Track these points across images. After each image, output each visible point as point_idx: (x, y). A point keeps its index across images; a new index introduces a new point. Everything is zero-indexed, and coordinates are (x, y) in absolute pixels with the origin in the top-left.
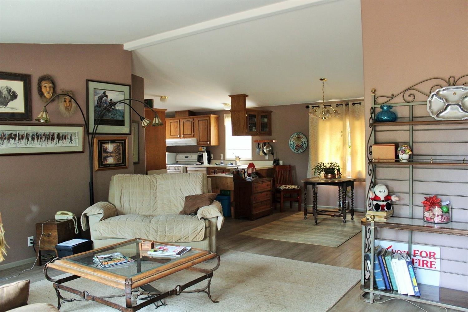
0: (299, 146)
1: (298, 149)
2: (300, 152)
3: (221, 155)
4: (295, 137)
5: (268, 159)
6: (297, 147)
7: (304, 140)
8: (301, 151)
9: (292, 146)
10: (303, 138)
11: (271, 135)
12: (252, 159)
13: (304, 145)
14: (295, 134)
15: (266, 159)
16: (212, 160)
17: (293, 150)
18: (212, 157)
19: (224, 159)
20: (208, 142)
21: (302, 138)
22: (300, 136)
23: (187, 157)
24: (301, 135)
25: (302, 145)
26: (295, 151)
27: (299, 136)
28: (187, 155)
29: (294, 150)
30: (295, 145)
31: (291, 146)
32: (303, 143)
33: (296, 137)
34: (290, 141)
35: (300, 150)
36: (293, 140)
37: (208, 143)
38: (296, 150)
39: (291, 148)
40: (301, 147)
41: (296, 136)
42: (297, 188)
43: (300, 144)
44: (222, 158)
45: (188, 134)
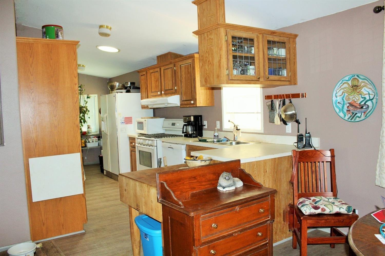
0: (355, 104)
1: (353, 113)
2: (358, 119)
3: (217, 122)
4: (346, 85)
5: (290, 132)
6: (351, 108)
7: (368, 90)
8: (359, 117)
9: (340, 106)
10: (365, 86)
11: (295, 84)
12: (263, 132)
13: (369, 103)
14: (347, 78)
15: (287, 132)
16: (206, 129)
17: (341, 114)
18: (205, 126)
19: (221, 130)
20: (191, 100)
21: (365, 88)
22: (358, 81)
23: (173, 124)
24: (360, 80)
25: (363, 103)
26: (347, 118)
27: (356, 83)
28: (174, 122)
29: (345, 116)
30: (346, 102)
31: (337, 107)
32: (365, 98)
33: (348, 84)
34: (335, 93)
35: (359, 115)
36: (342, 91)
37: (192, 102)
38: (349, 115)
39: (337, 110)
40: (362, 107)
41: (350, 82)
42: (346, 212)
43: (359, 100)
44: (218, 126)
45: (169, 90)
